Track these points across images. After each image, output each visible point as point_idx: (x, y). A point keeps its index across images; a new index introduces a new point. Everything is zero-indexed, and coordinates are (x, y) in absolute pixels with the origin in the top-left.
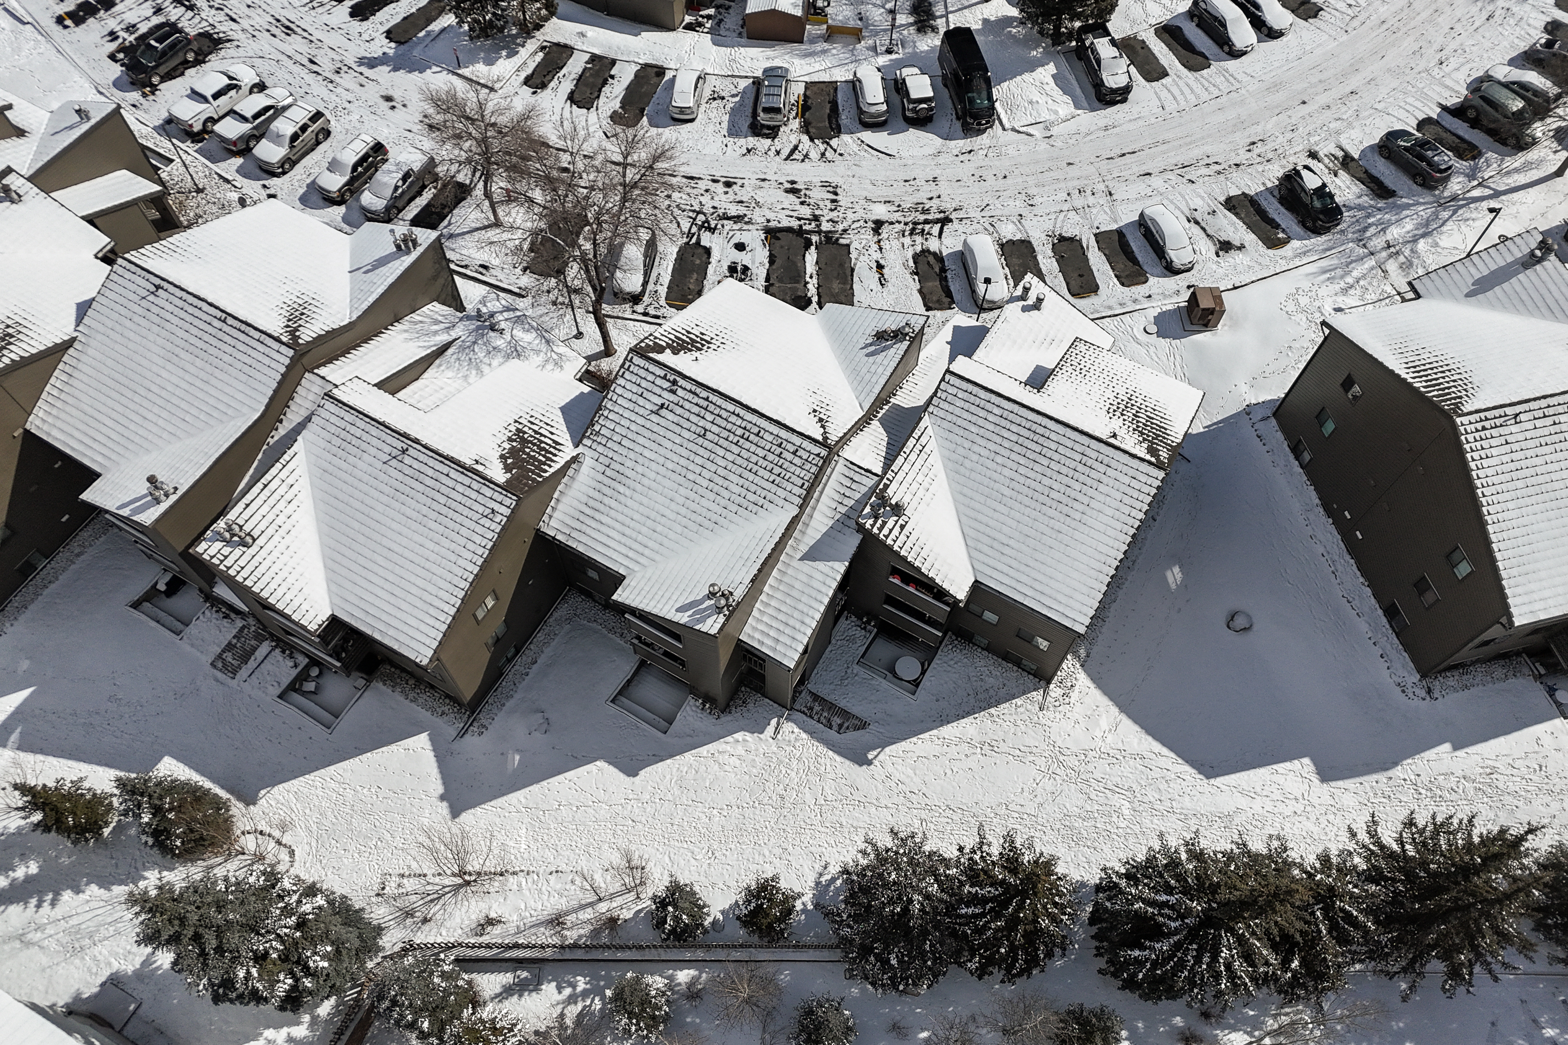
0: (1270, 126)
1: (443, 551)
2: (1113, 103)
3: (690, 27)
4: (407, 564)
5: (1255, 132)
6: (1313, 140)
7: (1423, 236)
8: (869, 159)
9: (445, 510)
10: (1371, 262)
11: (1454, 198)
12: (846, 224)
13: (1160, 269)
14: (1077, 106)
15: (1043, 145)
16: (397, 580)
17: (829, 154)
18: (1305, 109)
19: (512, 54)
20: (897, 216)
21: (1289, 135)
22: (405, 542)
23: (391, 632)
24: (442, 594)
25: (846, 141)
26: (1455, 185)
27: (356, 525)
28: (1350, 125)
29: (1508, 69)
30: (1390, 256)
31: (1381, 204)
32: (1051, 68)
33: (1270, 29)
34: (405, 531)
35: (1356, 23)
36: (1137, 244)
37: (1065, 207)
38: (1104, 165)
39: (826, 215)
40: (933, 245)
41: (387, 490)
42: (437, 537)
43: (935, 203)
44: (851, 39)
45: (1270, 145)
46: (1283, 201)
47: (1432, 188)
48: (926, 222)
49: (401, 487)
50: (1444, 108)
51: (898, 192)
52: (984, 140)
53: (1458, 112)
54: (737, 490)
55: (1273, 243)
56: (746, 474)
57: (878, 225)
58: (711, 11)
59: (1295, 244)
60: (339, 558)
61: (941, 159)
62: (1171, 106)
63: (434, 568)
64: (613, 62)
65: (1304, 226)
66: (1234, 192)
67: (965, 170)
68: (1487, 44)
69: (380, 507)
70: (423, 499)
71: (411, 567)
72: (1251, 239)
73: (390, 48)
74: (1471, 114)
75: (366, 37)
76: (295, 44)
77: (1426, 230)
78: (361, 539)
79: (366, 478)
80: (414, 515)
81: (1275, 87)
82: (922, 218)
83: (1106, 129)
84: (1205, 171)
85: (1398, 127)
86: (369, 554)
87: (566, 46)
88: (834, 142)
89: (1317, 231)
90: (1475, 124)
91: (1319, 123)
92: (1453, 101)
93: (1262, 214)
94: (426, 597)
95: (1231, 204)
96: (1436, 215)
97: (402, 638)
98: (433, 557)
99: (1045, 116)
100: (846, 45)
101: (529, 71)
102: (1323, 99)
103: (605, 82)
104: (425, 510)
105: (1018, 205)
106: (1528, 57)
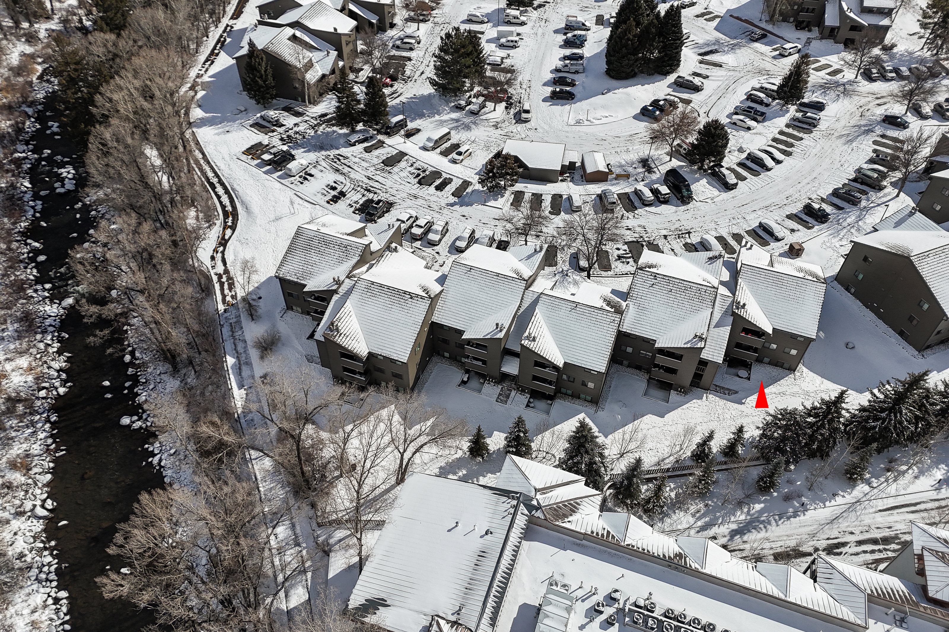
0: (791, 191)
1: (600, 336)
2: (732, 189)
3: (562, 181)
4: (588, 342)
5: (787, 194)
6: (808, 194)
7: (860, 220)
8: (652, 217)
9: (596, 323)
10: (845, 230)
11: (865, 207)
12: (654, 238)
13: (773, 240)
14: (720, 192)
15: (713, 205)
16: (586, 347)
17: (636, 216)
18: (801, 185)
19: (502, 196)
20: (671, 233)
21: (799, 194)
22: (585, 335)
23: (588, 364)
24: (603, 349)
25: (639, 211)
26: (863, 203)
27: (565, 332)
28: (819, 188)
29: (867, 165)
30: (851, 228)
31: (841, 212)
32: (705, 180)
33: (778, 160)
34: (584, 331)
35: (806, 156)
36: (761, 233)
37: (730, 224)
38: (738, 209)
39: (645, 236)
40: (689, 241)
41: (573, 319)
42: (596, 332)
43: (682, 227)
44: (626, 178)
45: (794, 198)
46: (806, 214)
47: (857, 205)
48: (682, 234)
49: (578, 318)
50: (849, 180)
51: (667, 225)
52: (690, 206)
53: (855, 180)
54: (689, 306)
55: (809, 228)
56: (690, 301)
57: (665, 237)
58: (568, 175)
59: (816, 227)
60: (562, 344)
61: (678, 213)
62: (753, 188)
63: (598, 341)
64: (541, 195)
65: (817, 221)
66: (788, 213)
67: (689, 215)
68: (855, 158)
69: (573, 325)
70: (587, 320)
71: (590, 342)
72: (800, 227)
73: (456, 199)
74: (860, 180)
75: (445, 196)
76: (420, 202)
77: (860, 218)
78: (568, 336)
79: (564, 317)
80: (586, 326)
81: (787, 179)
82: (680, 233)
83: (733, 198)
84: (774, 208)
85: (836, 187)
86: (573, 340)
87: (521, 192)
88: (636, 212)
89: (823, 223)
90: (862, 183)
91: (808, 189)
92: (851, 177)
93: (801, 219)
94: (597, 350)
95: (789, 217)
96: (861, 213)
97: (593, 365)
98: (596, 338)
99: (710, 196)
100: (624, 180)
101: (511, 201)
102: (806, 181)
103: (541, 202)
104: (589, 324)
105: (713, 225)
106: (871, 161)
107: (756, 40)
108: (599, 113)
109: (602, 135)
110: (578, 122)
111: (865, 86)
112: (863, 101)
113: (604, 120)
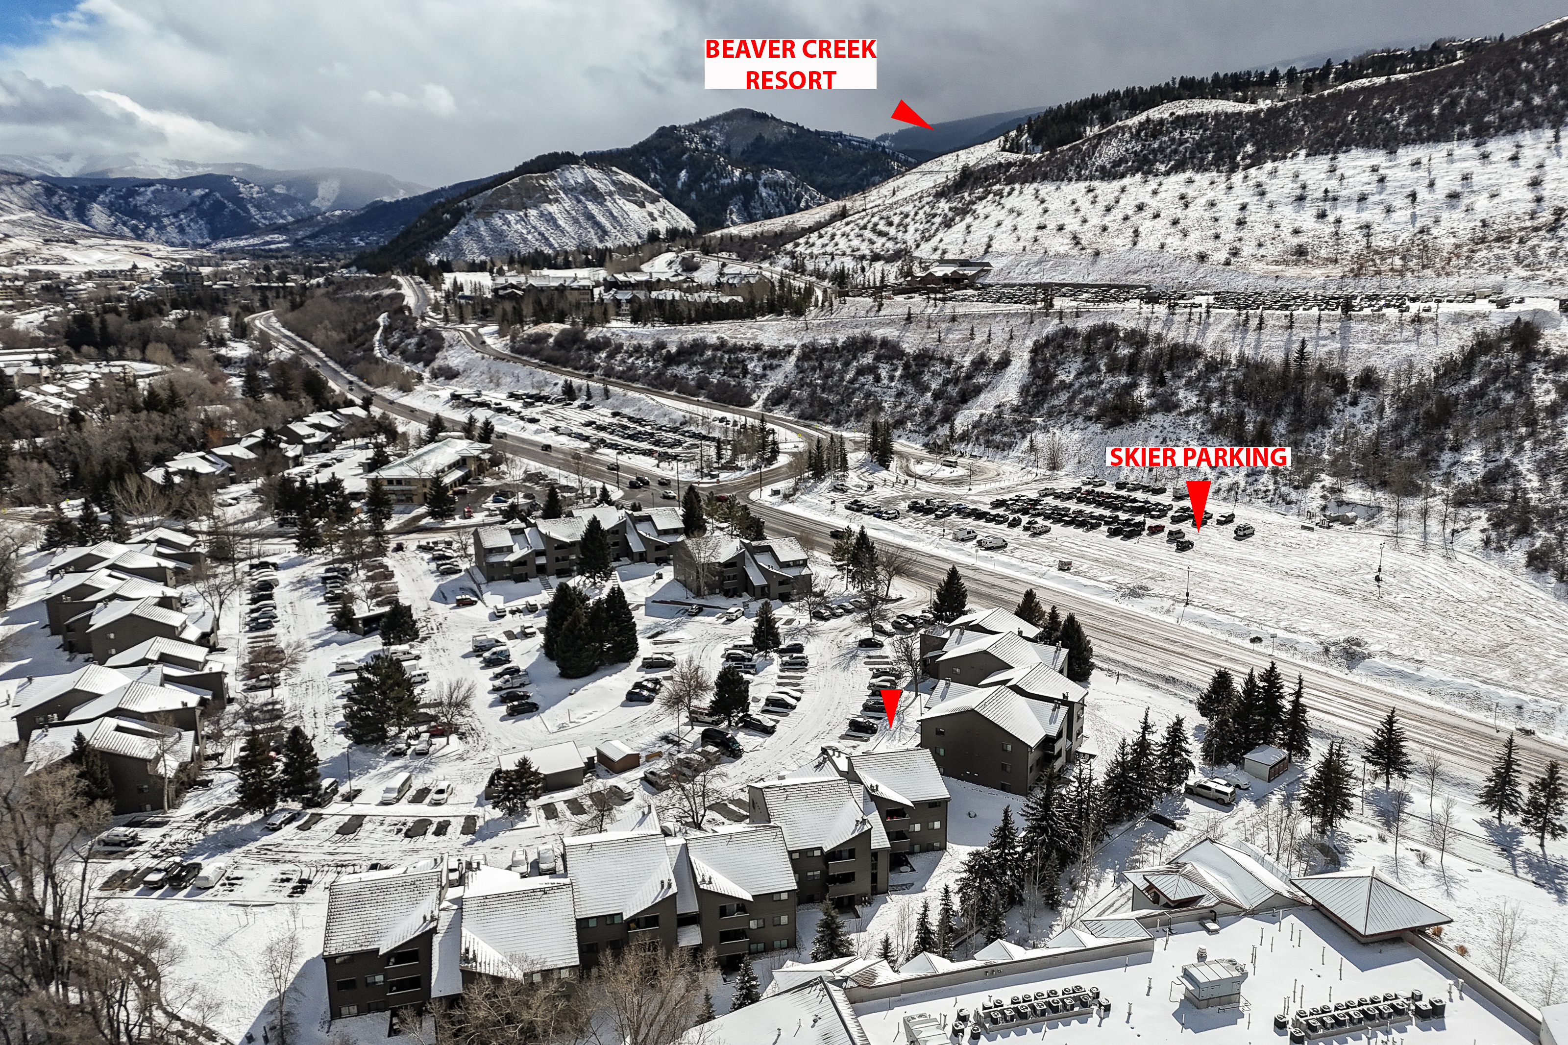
2: (774, 732)
5: (825, 722)
6: (845, 714)
14: (764, 737)
15: (766, 751)
17: (698, 783)
19: (529, 815)
28: (849, 709)
29: (874, 680)
31: (882, 721)
32: (743, 733)
33: (797, 698)
35: (817, 689)
38: (792, 746)
44: (659, 757)
45: (835, 722)
46: (855, 731)
50: (869, 696)
52: (746, 757)
53: (873, 694)
55: (866, 741)
59: (872, 738)
61: (738, 768)
62: (792, 726)
64: (575, 799)
65: (869, 733)
66: (839, 735)
68: (861, 679)
72: (858, 742)
73: (471, 837)
74: (878, 692)
75: (454, 838)
81: (816, 709)
83: (780, 739)
84: (824, 734)
85: (863, 704)
87: (549, 804)
89: (874, 733)
92: (869, 693)
93: (853, 736)
95: (842, 738)
99: (757, 744)
101: (544, 816)
102: (833, 707)
103: (581, 805)
106: (875, 676)
107: (696, 615)
108: (581, 713)
109: (600, 730)
110: (562, 727)
111: (821, 625)
112: (831, 636)
113: (590, 718)
